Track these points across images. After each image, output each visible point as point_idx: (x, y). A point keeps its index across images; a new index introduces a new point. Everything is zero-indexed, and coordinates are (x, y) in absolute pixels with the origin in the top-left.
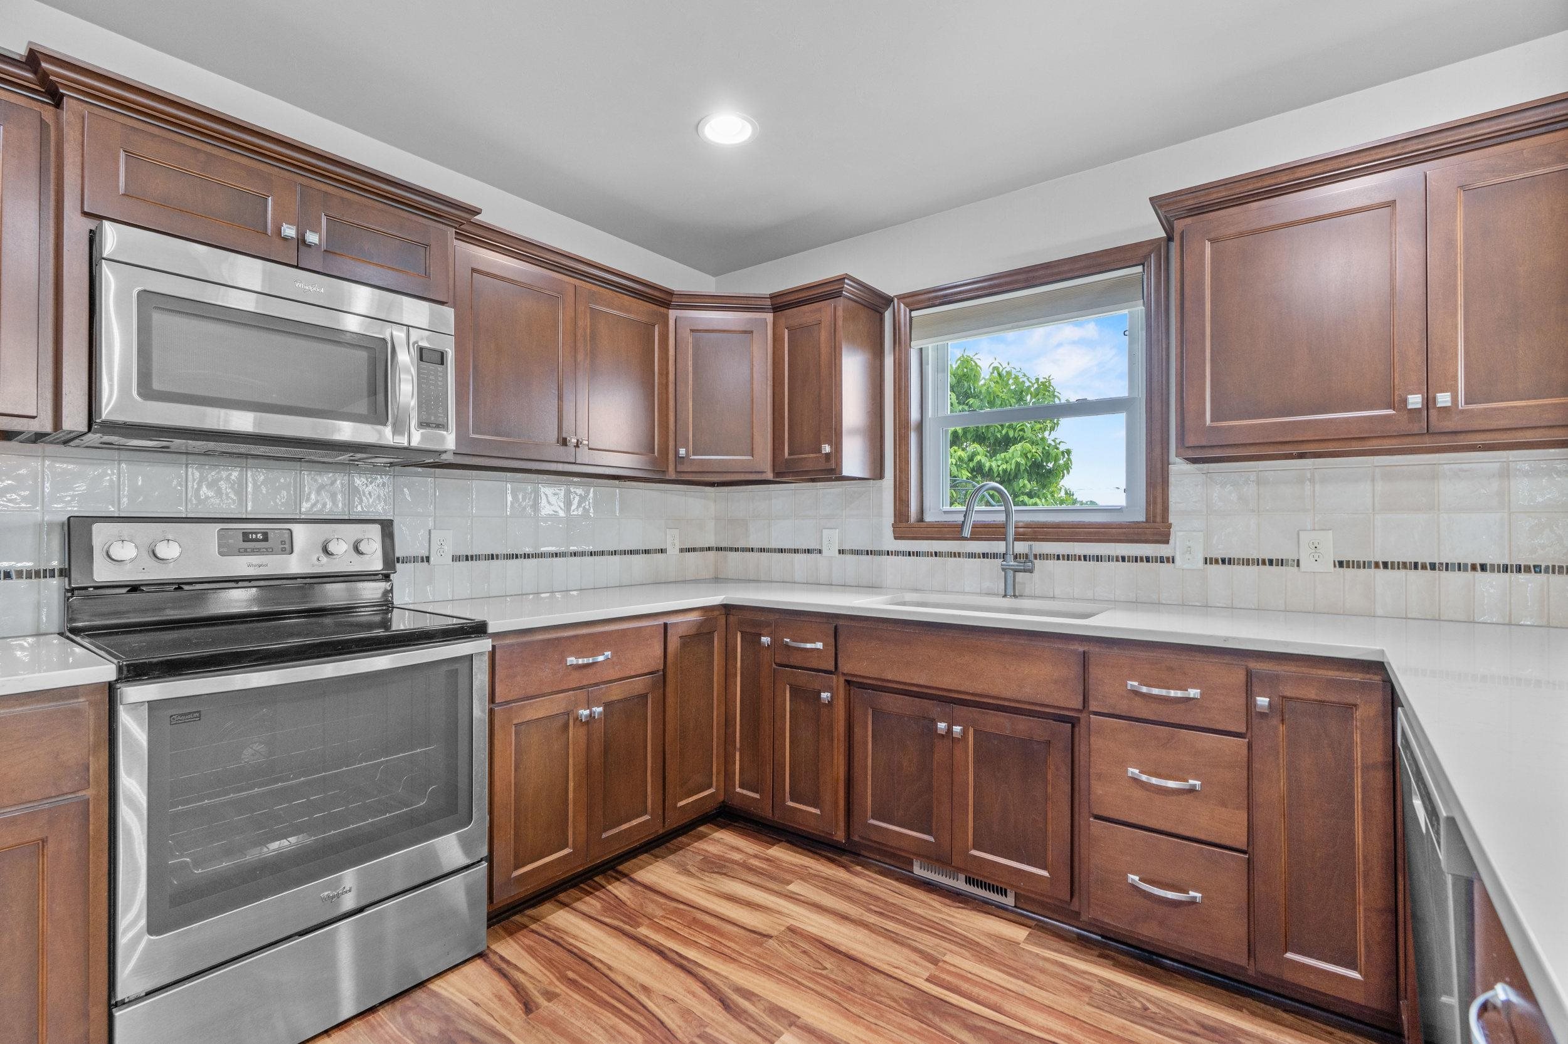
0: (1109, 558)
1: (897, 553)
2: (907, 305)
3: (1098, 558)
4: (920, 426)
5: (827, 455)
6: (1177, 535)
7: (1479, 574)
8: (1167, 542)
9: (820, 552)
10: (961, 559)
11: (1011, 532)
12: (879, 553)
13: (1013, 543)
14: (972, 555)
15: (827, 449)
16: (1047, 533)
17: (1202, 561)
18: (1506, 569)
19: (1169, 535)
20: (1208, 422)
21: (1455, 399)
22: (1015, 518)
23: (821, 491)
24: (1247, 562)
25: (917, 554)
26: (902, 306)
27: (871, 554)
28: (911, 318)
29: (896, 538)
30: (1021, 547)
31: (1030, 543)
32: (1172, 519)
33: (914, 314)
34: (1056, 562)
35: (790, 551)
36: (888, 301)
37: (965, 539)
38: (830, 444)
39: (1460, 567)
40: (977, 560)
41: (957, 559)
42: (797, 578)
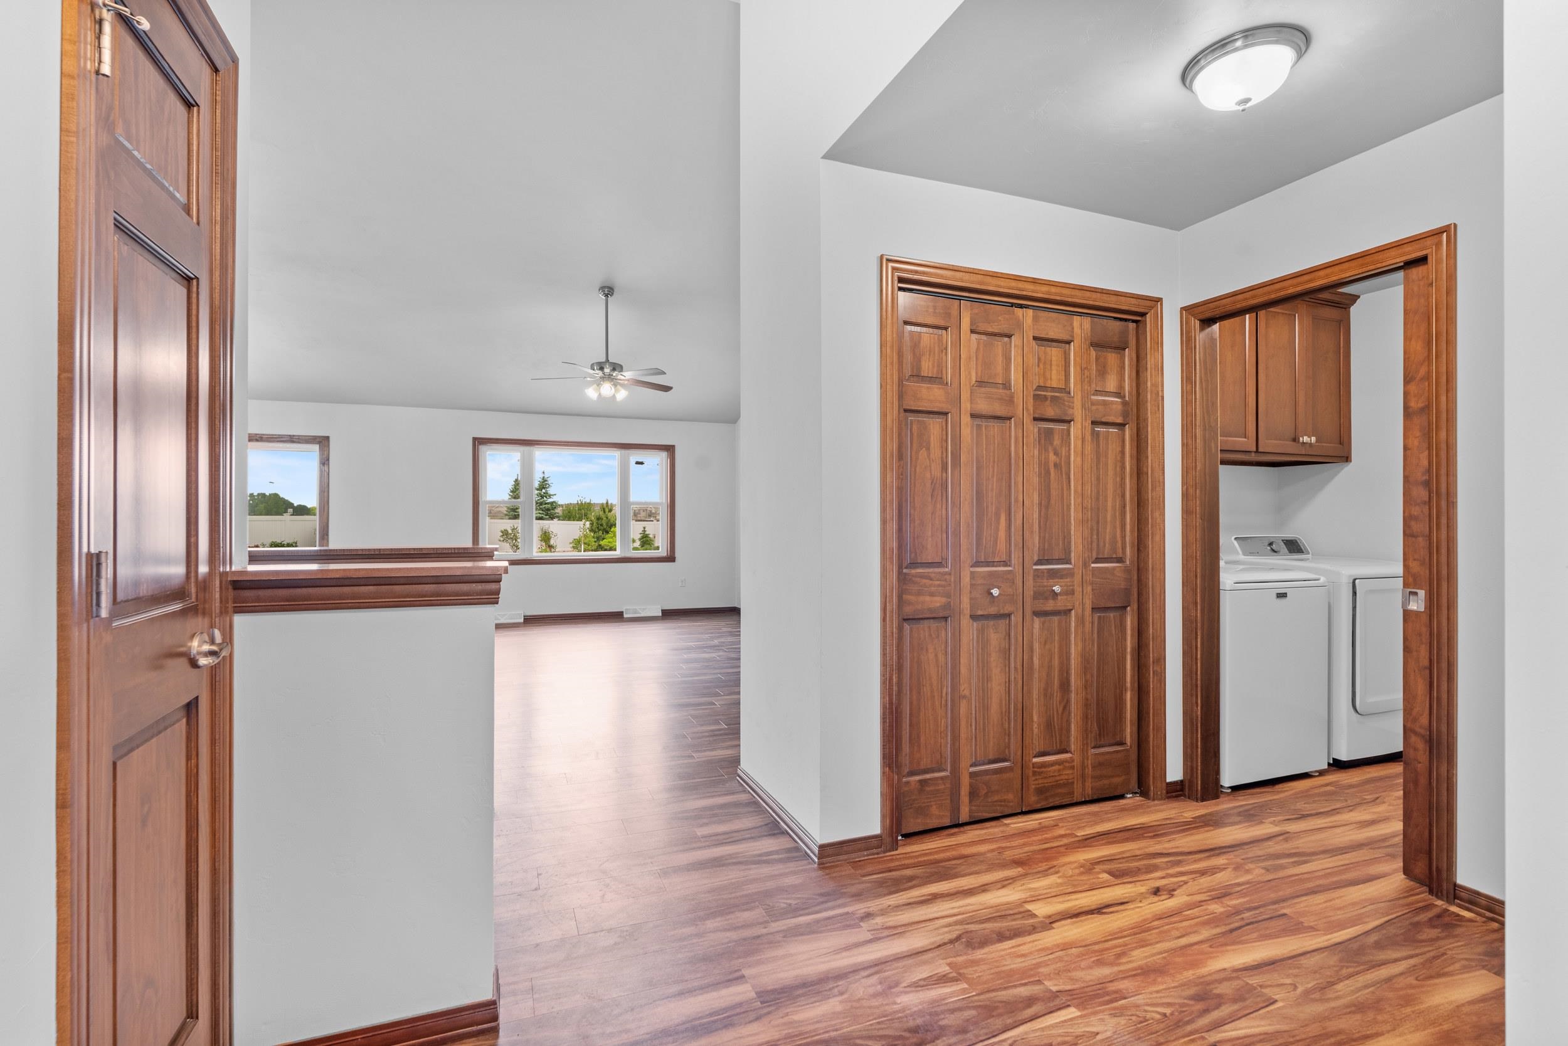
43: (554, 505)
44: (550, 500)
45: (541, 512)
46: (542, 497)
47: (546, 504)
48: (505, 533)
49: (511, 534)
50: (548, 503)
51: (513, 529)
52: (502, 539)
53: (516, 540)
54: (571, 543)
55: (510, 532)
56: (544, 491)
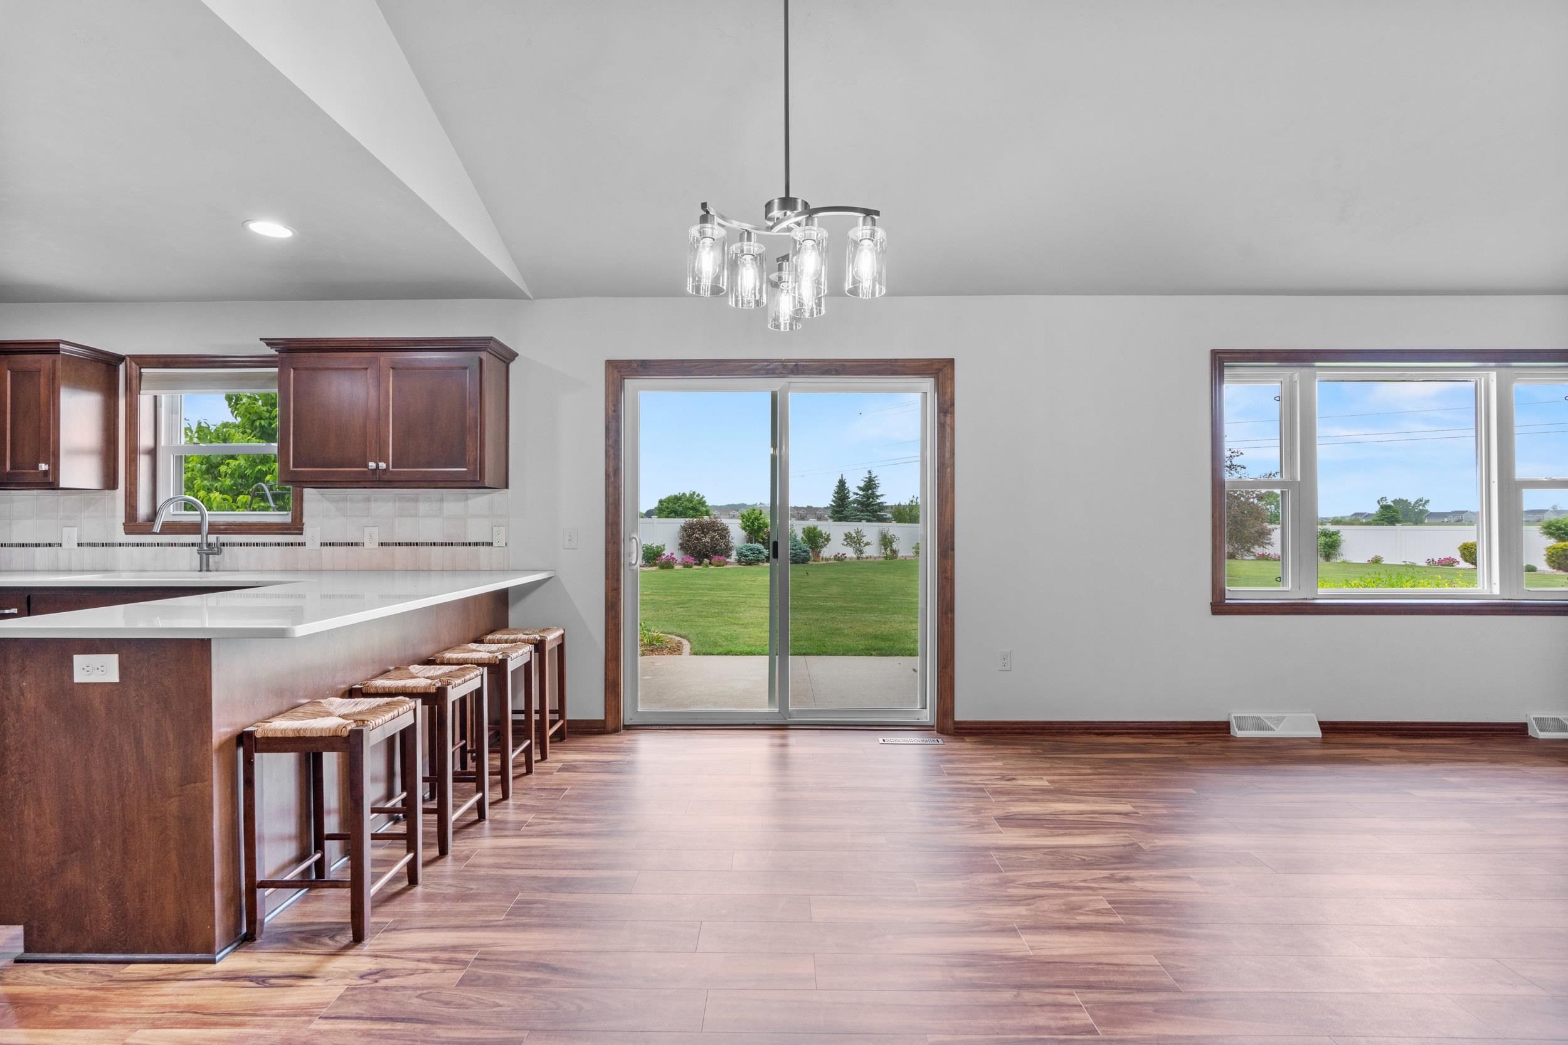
0: (271, 544)
1: (128, 545)
2: (137, 364)
3: (264, 545)
4: (153, 453)
5: (46, 473)
6: (307, 529)
7: (433, 547)
8: (302, 534)
9: (61, 545)
10: (177, 548)
11: (205, 528)
12: (114, 545)
13: (207, 537)
14: (184, 545)
15: (43, 467)
16: (234, 530)
17: (319, 544)
18: (442, 544)
19: (302, 529)
20: (291, 468)
21: (388, 466)
22: (208, 519)
23: (62, 497)
24: (341, 544)
25: (144, 545)
26: (133, 364)
27: (106, 546)
28: (141, 373)
29: (126, 534)
30: (212, 539)
31: (218, 536)
32: (305, 520)
33: (143, 370)
34: (240, 547)
35: (32, 545)
36: (121, 359)
37: (156, 533)
38: (47, 462)
39: (427, 544)
40: (188, 548)
41: (174, 548)
42: (38, 567)
43: (882, 507)
44: (878, 501)
45: (868, 514)
46: (868, 498)
47: (873, 505)
48: (848, 537)
49: (854, 538)
50: (876, 505)
51: (857, 533)
52: (846, 543)
53: (860, 545)
54: (913, 548)
55: (854, 535)
56: (870, 492)
